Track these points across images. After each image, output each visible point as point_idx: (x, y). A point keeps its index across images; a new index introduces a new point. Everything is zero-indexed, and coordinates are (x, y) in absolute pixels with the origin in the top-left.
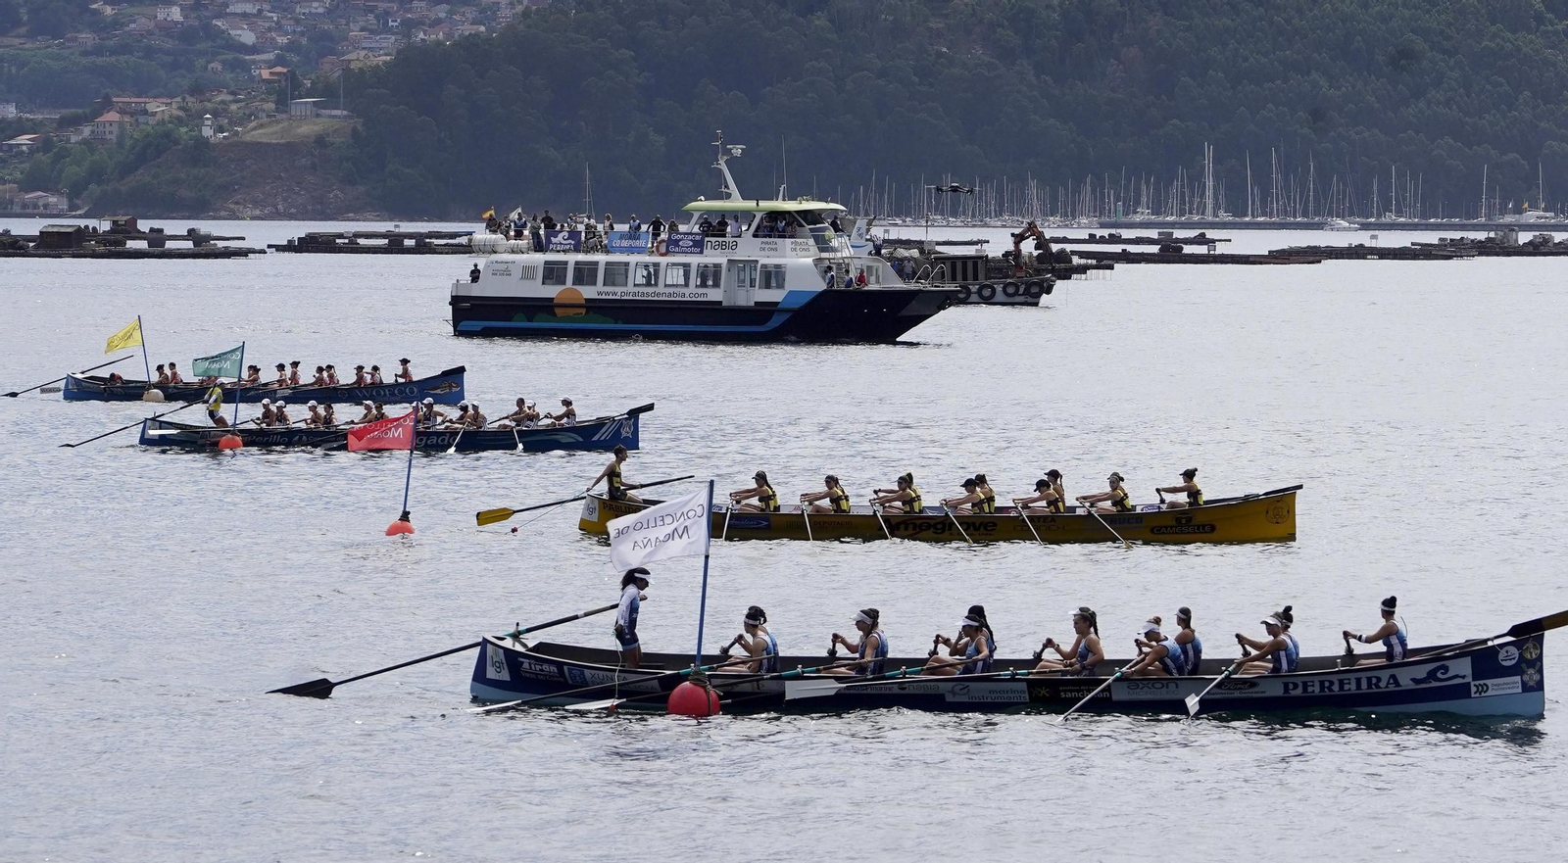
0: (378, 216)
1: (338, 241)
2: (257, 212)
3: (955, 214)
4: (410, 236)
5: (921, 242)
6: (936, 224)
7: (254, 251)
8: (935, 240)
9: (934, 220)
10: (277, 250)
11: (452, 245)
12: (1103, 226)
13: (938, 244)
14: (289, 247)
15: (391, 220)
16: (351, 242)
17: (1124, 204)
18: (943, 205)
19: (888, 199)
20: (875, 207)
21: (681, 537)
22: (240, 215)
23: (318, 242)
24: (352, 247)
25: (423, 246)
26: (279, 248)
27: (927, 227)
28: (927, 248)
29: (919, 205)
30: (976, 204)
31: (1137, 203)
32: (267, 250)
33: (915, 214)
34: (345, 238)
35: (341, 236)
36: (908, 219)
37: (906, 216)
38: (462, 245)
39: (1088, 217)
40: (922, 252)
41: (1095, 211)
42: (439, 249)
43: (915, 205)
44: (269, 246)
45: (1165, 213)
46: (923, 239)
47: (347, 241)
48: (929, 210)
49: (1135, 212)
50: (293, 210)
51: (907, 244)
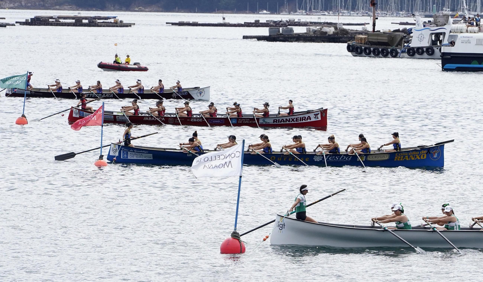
0: (71, 8)
1: (50, 20)
2: (12, 5)
3: (353, 9)
4: (86, 18)
5: (336, 24)
6: (344, 15)
7: (9, 25)
8: (343, 23)
9: (343, 13)
10: (21, 24)
11: (106, 22)
12: (426, 16)
13: (344, 24)
14: (26, 23)
15: (77, 10)
16: (56, 21)
17: (437, 6)
18: (348, 5)
19: (321, 2)
20: (314, 6)
21: (228, 167)
22: (3, 7)
23: (40, 21)
24: (57, 23)
25: (92, 23)
26: (21, 23)
27: (339, 16)
28: (338, 27)
29: (336, 6)
30: (364, 5)
31: (443, 5)
32: (16, 24)
33: (334, 10)
34: (54, 19)
35: (52, 18)
36: (331, 12)
37: (330, 11)
38: (111, 23)
39: (419, 12)
40: (336, 28)
41: (423, 9)
42: (99, 24)
43: (334, 5)
44: (17, 22)
45: (457, 10)
46: (337, 22)
47: (54, 20)
48: (341, 8)
49: (442, 10)
50: (29, 5)
51: (329, 24)
